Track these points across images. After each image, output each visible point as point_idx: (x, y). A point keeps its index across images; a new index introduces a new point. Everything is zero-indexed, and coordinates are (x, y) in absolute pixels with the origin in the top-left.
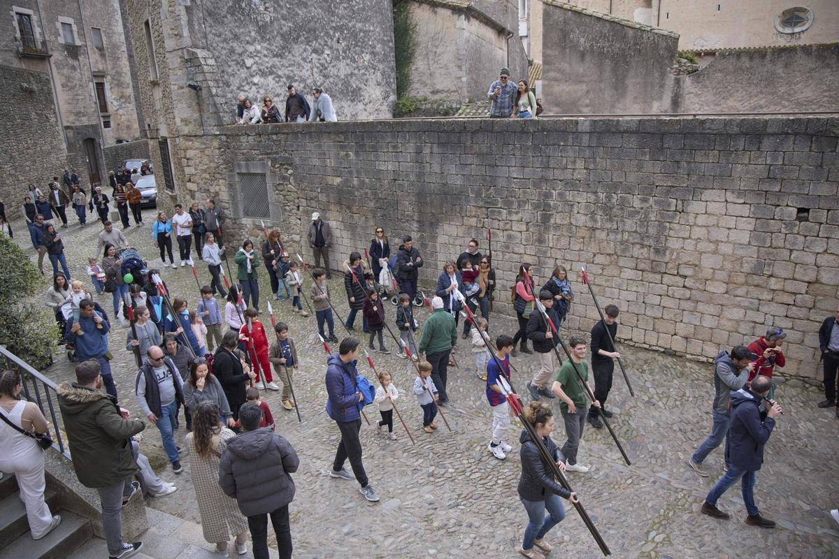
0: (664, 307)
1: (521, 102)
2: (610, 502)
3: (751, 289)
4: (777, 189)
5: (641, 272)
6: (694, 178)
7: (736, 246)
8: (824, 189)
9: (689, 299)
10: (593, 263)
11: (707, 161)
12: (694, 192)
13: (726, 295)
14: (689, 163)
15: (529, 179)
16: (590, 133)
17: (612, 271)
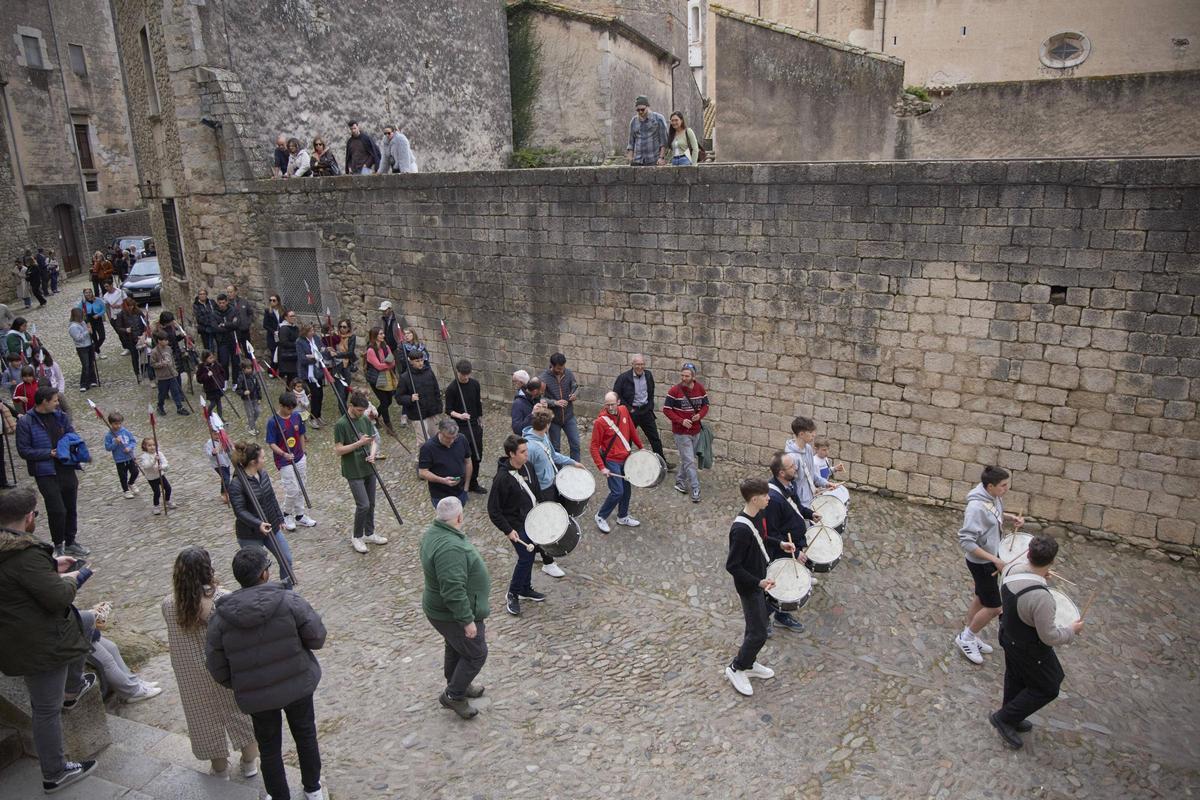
0: (876, 429)
1: (675, 143)
2: (791, 696)
3: (993, 400)
4: (1023, 260)
5: (842, 381)
6: (913, 246)
7: (971, 341)
8: (1086, 260)
9: (910, 417)
10: (777, 368)
11: (929, 223)
12: (913, 265)
13: (959, 410)
14: (905, 225)
15: (686, 251)
16: (768, 184)
17: (803, 379)
